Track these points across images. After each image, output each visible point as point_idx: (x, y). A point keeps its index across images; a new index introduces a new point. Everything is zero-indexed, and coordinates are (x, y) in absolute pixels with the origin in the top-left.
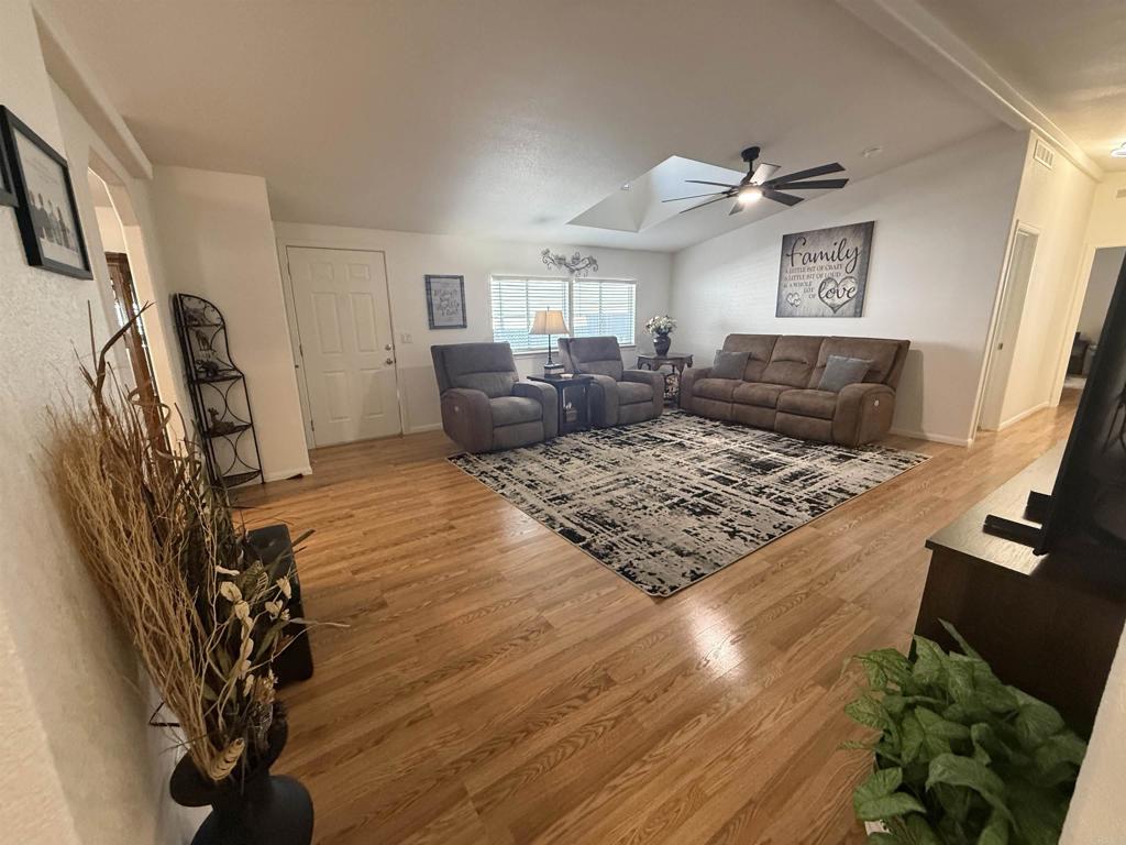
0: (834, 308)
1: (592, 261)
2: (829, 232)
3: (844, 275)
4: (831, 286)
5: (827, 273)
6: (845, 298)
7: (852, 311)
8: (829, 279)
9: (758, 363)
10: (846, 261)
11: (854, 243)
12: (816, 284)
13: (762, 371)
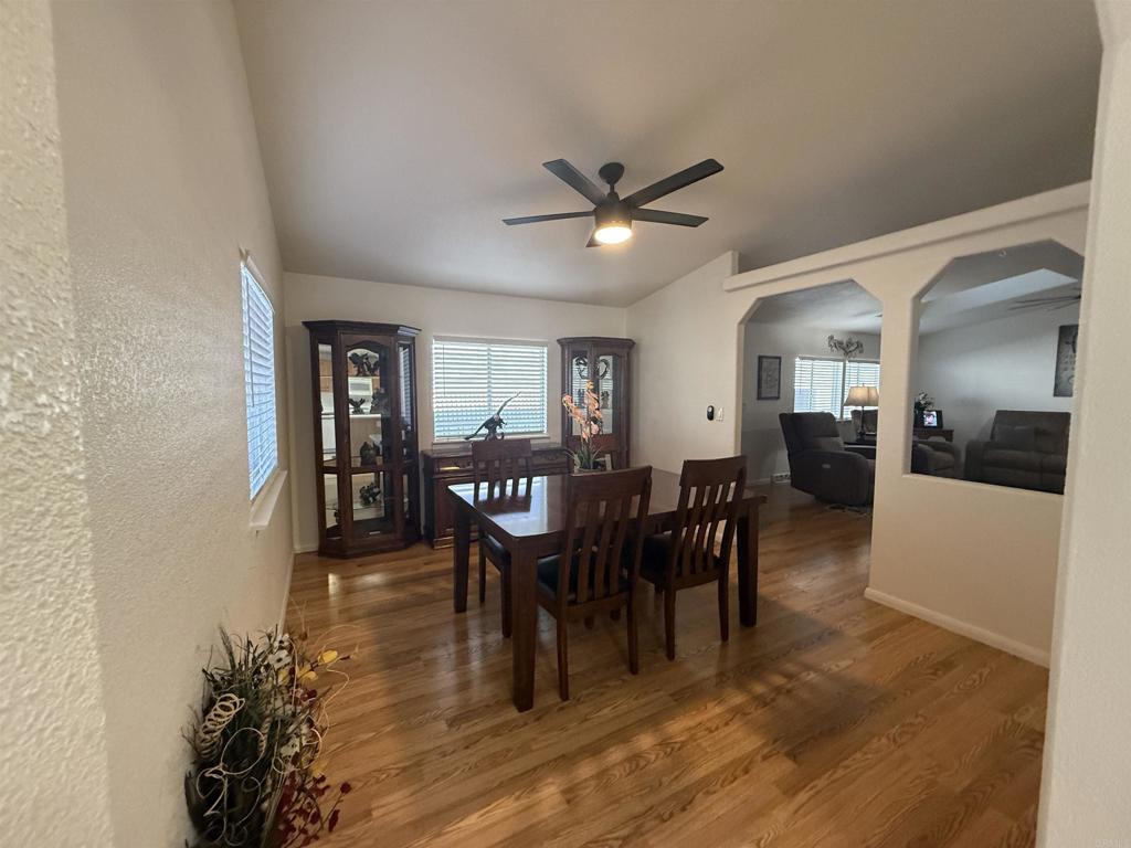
1: (859, 345)
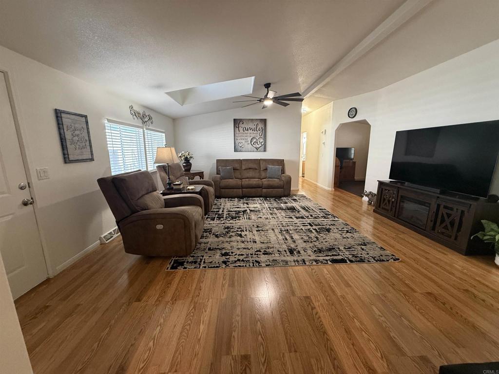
0: (257, 149)
2: (252, 120)
3: (259, 137)
4: (255, 140)
5: (253, 135)
6: (260, 145)
7: (263, 149)
8: (254, 138)
9: (238, 171)
10: (259, 132)
11: (261, 126)
12: (249, 139)
13: (241, 174)
